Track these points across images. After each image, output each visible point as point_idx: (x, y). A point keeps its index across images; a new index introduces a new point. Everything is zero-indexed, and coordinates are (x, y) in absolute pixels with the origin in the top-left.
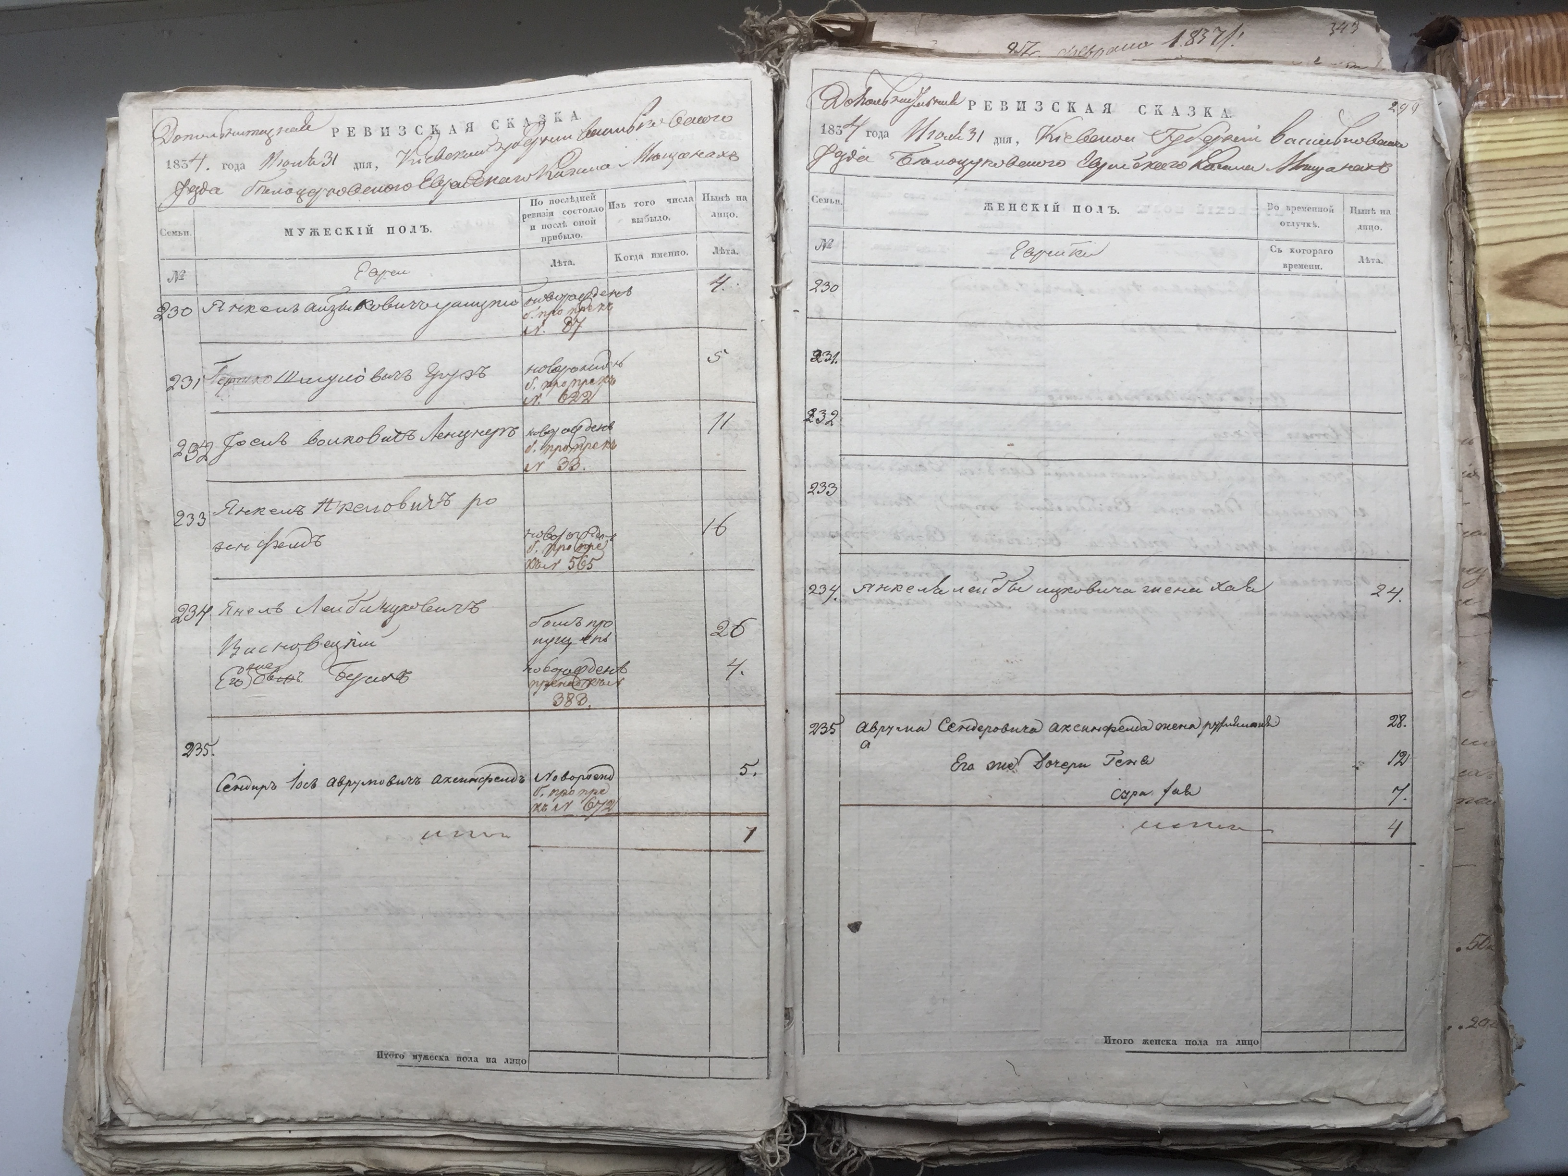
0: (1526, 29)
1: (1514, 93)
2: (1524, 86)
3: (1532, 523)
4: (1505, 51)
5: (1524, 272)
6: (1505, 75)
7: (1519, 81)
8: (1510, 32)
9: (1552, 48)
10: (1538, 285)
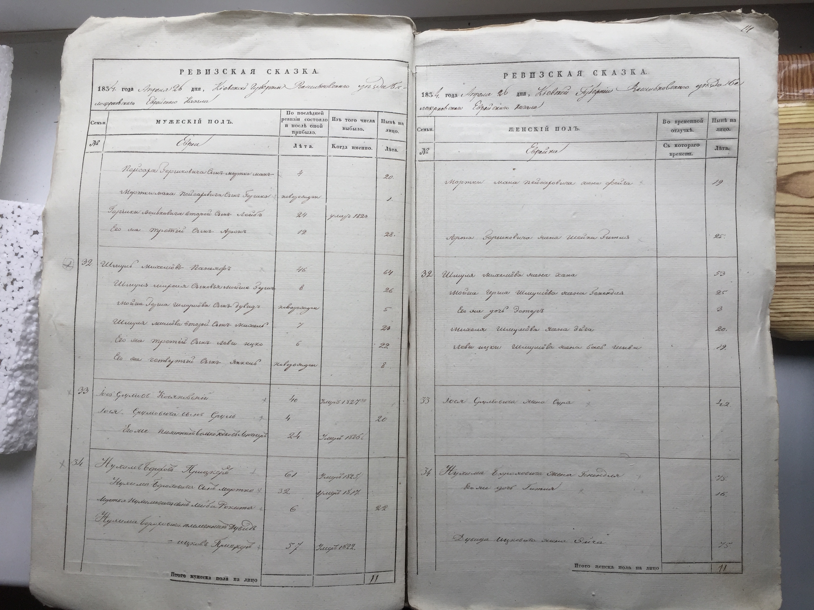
0: (795, 61)
1: (786, 93)
2: (792, 88)
3: (779, 302)
4: (783, 71)
5: (784, 179)
6: (782, 83)
7: (790, 86)
8: (787, 62)
9: (807, 72)
10: (791, 186)
